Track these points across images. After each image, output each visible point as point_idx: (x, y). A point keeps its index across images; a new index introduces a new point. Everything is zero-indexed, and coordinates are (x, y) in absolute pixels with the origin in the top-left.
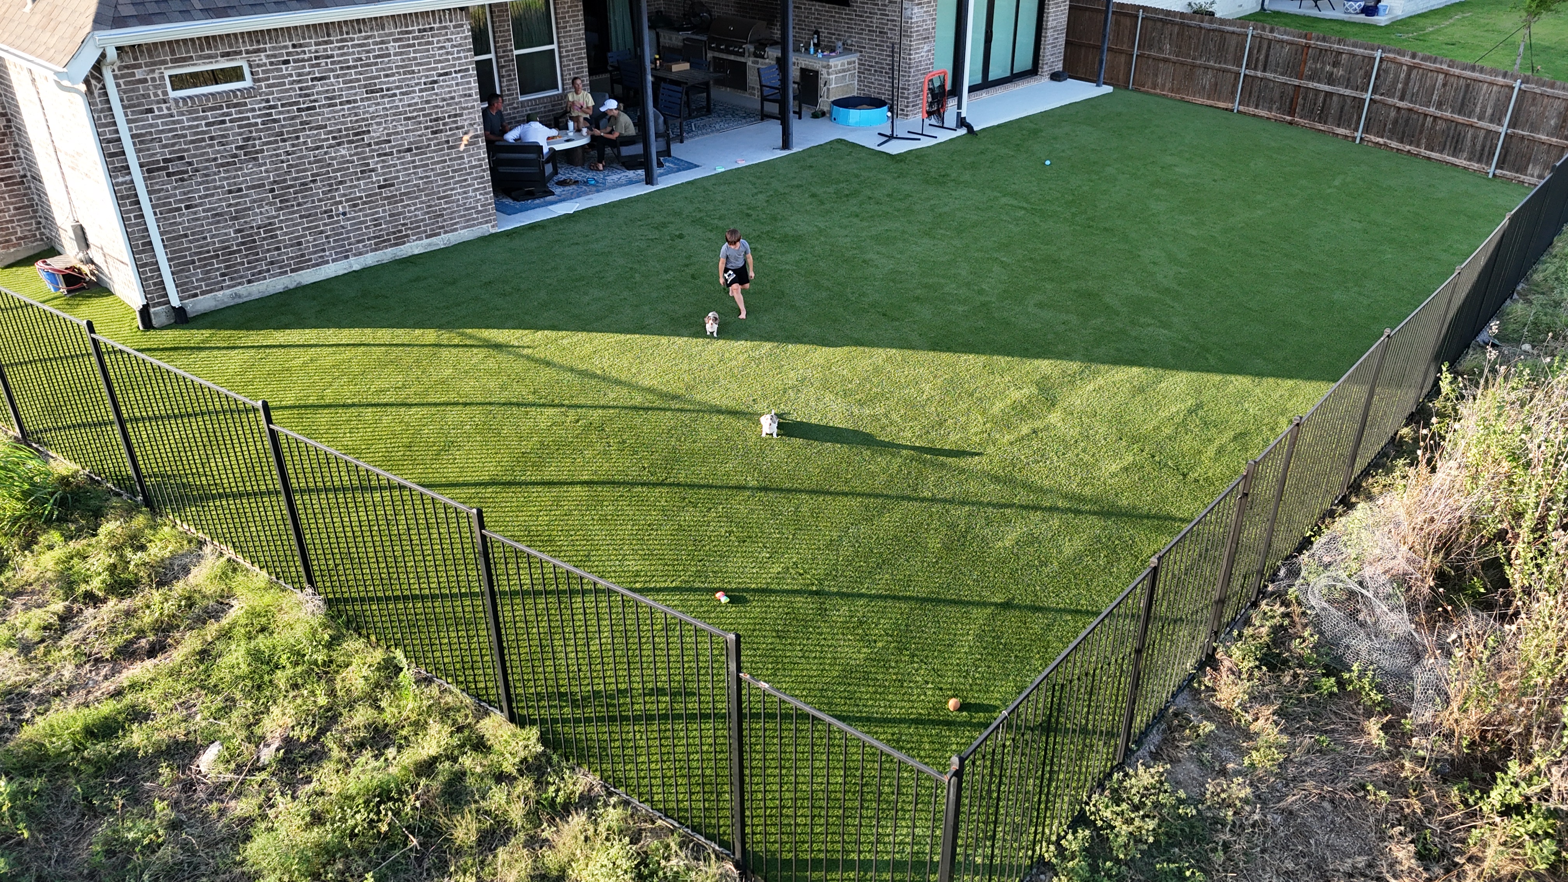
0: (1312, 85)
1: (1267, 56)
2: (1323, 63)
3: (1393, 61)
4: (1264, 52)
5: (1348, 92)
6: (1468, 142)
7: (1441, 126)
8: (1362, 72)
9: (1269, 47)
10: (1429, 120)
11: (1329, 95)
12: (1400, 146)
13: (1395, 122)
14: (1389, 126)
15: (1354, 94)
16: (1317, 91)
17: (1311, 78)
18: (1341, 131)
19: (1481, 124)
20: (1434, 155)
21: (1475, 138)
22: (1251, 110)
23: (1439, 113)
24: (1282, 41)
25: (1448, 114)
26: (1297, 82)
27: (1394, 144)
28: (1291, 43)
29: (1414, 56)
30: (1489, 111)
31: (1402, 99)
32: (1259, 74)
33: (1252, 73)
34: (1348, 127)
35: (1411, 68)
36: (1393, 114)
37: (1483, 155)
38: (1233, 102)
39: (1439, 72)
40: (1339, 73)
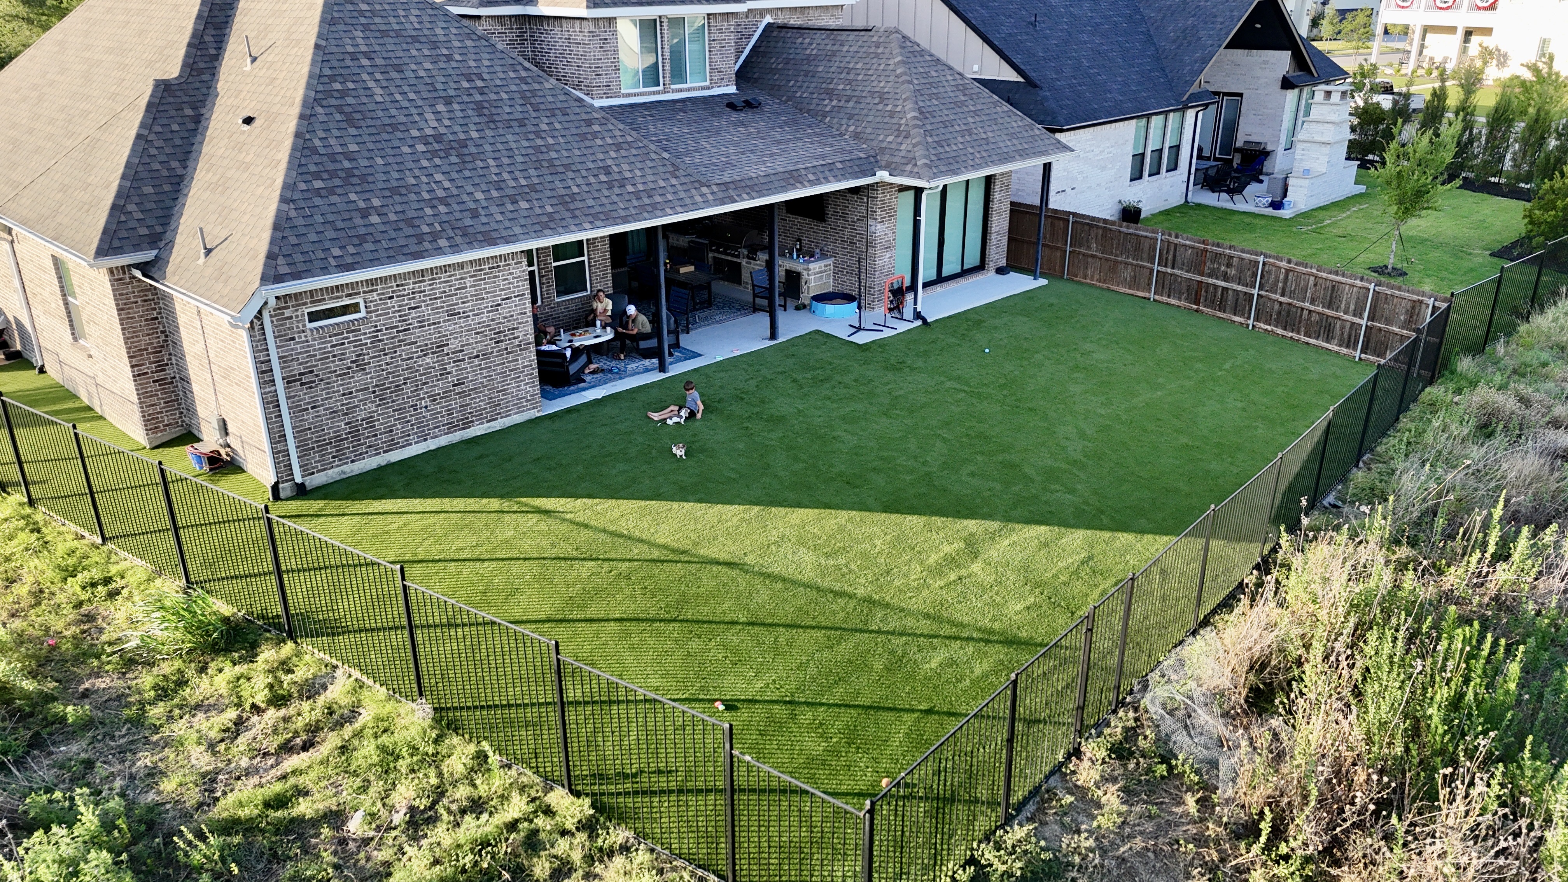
0: (1211, 281)
1: (1174, 256)
2: (1220, 264)
3: (1273, 265)
4: (1171, 253)
5: (1240, 288)
6: (1338, 331)
7: (1315, 318)
8: (1249, 273)
9: (1175, 249)
10: (1305, 313)
11: (1225, 289)
12: (1285, 333)
13: (1279, 313)
14: (1274, 316)
15: (1245, 289)
16: (1216, 287)
17: (1210, 276)
18: (1237, 319)
19: (1346, 317)
20: (1312, 341)
21: (1342, 328)
22: (1165, 299)
23: (1312, 308)
24: (1185, 246)
25: (1320, 309)
26: (1199, 278)
27: (1279, 331)
28: (1193, 248)
29: (1289, 262)
30: (1352, 307)
31: (1283, 295)
32: (1169, 270)
33: (1163, 269)
34: (1242, 315)
35: (1288, 271)
36: (1277, 307)
37: (1350, 343)
38: (1149, 291)
39: (1310, 274)
40: (1232, 272)
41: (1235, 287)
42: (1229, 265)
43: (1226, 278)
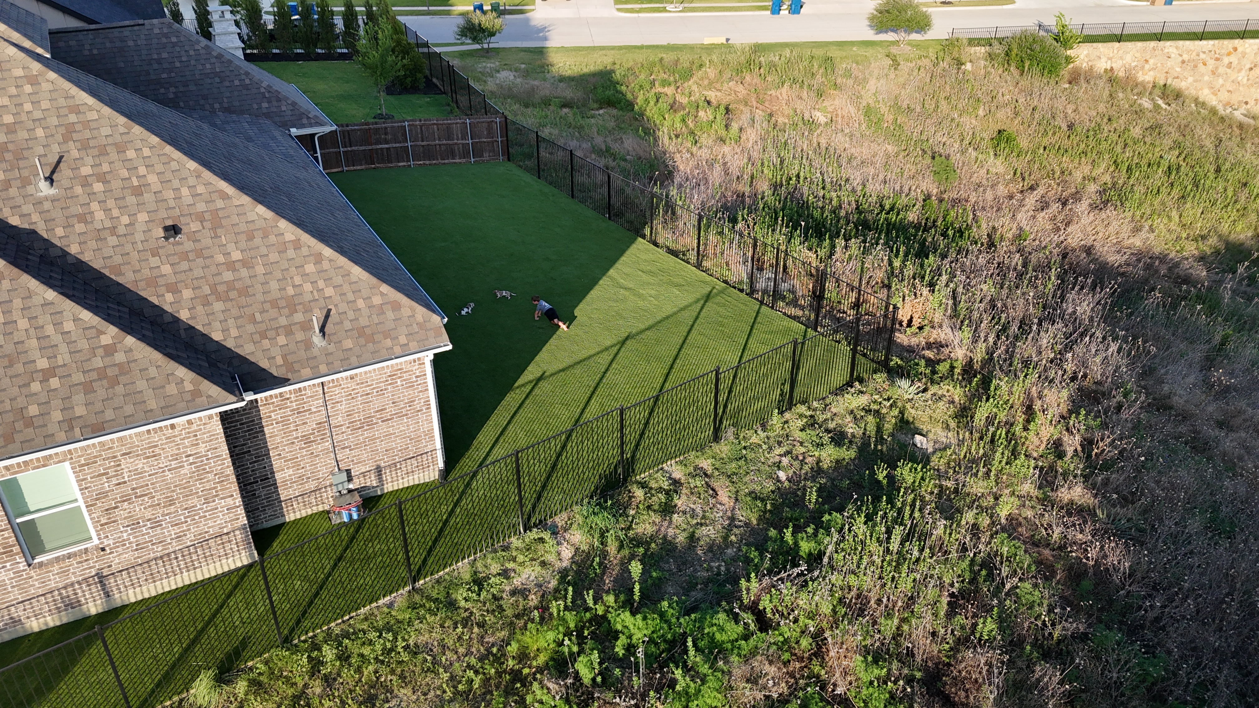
0: (378, 147)
1: (350, 139)
2: (380, 135)
3: (413, 125)
4: (347, 137)
5: (398, 145)
6: (457, 151)
7: (443, 148)
8: (401, 134)
9: (349, 134)
10: (438, 147)
11: (388, 149)
12: (430, 162)
13: (425, 152)
14: (423, 155)
15: (401, 145)
16: (382, 149)
17: (376, 144)
18: (401, 164)
19: (460, 142)
20: (446, 161)
21: (460, 148)
22: (353, 168)
23: (441, 143)
24: (355, 130)
25: (444, 142)
26: (370, 148)
28: (360, 130)
30: (460, 136)
31: (423, 141)
32: (349, 149)
33: (345, 149)
34: (404, 161)
35: (421, 127)
36: (421, 149)
37: (465, 154)
39: (434, 124)
40: (389, 137)
41: (394, 145)
42: (386, 134)
43: (387, 142)
